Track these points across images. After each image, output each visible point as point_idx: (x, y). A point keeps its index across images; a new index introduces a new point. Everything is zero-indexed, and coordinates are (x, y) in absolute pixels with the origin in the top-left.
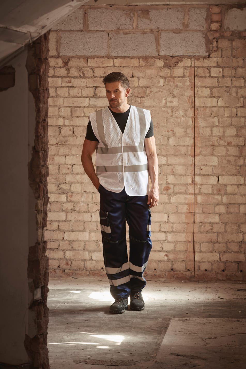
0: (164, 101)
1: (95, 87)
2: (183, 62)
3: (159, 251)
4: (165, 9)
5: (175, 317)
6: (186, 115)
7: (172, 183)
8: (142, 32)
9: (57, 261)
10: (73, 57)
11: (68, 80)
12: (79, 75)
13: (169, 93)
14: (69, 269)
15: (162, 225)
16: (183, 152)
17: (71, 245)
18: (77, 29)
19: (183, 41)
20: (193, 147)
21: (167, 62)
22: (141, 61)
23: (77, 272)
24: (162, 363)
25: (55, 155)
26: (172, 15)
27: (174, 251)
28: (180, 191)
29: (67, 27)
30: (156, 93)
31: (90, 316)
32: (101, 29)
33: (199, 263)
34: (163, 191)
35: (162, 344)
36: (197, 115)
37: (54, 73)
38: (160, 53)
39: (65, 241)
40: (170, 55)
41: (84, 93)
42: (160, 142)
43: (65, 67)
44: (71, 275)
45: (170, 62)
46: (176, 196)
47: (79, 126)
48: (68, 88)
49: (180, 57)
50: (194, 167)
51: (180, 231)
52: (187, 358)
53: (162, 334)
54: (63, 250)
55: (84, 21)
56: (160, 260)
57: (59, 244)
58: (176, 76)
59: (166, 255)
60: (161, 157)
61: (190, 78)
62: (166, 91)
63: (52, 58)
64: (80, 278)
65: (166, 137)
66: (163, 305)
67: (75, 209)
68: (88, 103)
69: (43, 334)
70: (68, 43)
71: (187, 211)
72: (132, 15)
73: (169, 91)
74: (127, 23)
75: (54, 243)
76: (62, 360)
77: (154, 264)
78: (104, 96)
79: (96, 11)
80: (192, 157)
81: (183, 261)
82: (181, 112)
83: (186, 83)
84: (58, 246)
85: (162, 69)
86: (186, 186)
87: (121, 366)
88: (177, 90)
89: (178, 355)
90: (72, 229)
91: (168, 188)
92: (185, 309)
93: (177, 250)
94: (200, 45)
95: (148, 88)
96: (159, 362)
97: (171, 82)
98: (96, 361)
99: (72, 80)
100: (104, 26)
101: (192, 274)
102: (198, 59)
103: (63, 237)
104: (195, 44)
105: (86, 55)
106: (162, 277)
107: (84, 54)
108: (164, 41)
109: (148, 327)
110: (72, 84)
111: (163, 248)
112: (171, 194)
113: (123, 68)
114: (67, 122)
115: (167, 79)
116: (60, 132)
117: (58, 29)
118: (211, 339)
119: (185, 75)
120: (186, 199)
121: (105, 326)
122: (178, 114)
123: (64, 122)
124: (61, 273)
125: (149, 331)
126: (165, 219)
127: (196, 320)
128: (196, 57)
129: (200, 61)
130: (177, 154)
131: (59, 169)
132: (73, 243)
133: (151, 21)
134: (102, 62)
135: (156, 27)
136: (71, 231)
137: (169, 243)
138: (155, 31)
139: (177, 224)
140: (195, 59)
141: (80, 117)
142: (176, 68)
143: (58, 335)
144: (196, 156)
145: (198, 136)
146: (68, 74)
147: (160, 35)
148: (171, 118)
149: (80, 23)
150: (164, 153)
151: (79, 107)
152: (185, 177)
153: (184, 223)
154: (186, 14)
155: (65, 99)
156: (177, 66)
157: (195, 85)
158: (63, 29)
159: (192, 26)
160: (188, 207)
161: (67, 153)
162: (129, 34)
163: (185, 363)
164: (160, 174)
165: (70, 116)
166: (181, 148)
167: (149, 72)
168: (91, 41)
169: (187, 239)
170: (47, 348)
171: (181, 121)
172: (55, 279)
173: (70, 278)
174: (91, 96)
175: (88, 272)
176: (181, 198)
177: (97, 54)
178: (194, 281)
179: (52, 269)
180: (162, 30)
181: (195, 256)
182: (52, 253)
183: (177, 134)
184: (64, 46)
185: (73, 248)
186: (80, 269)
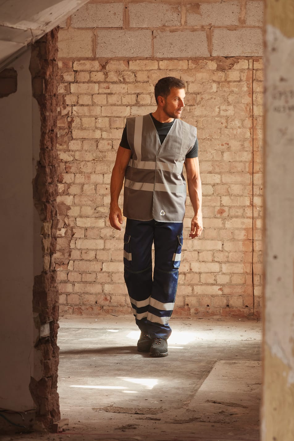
0: (217, 110)
1: (137, 94)
2: (239, 64)
3: (212, 285)
4: (218, 2)
5: (222, 360)
6: (243, 126)
7: (227, 205)
8: (191, 30)
9: (95, 296)
10: (111, 59)
11: (106, 86)
12: (119, 80)
13: (223, 100)
14: (108, 305)
15: (216, 254)
16: (239, 169)
17: (110, 278)
18: (117, 27)
19: (239, 39)
20: (251, 163)
21: (221, 63)
22: (190, 63)
23: (117, 309)
24: (194, 411)
25: (91, 173)
26: (226, 9)
27: (230, 284)
28: (236, 214)
29: (105, 24)
30: (208, 100)
31: (124, 359)
32: (144, 26)
33: (259, 298)
34: (217, 214)
35: (200, 389)
36: (256, 125)
37: (90, 77)
38: (213, 53)
39: (103, 273)
40: (225, 56)
41: (125, 101)
42: (213, 158)
43: (102, 71)
44: (111, 313)
45: (225, 64)
46: (231, 221)
47: (118, 140)
48: (106, 95)
49: (235, 58)
50: (252, 186)
51: (236, 261)
52: (224, 406)
53: (202, 379)
54: (101, 284)
55: (124, 17)
56: (214, 295)
57: (96, 276)
58: (231, 81)
59: (221, 289)
60: (214, 174)
61: (248, 83)
62: (220, 97)
63: (88, 61)
64: (121, 316)
65: (220, 152)
66: (211, 346)
67: (115, 236)
68: (129, 112)
69: (51, 377)
70: (105, 43)
71: (245, 237)
72: (180, 10)
73: (223, 98)
74: (174, 19)
75: (90, 275)
76: (80, 407)
77: (207, 299)
78: (147, 104)
79: (138, 5)
80: (250, 174)
81: (241, 295)
82: (237, 122)
83: (243, 89)
84: (95, 279)
85: (215, 72)
86: (244, 208)
87: (146, 414)
88: (233, 97)
89: (214, 402)
90: (111, 259)
91: (223, 211)
92: (236, 350)
93: (233, 283)
94: (259, 44)
95: (199, 94)
96: (191, 409)
97: (225, 88)
98: (118, 409)
99: (110, 85)
100: (147, 23)
101: (250, 311)
102: (257, 61)
103: (101, 269)
104: (253, 43)
105: (127, 56)
106: (216, 315)
107: (124, 56)
108: (217, 39)
109: (188, 371)
110: (111, 91)
111: (217, 281)
112: (226, 218)
113: (169, 72)
114: (105, 135)
115: (221, 84)
116: (97, 147)
117: (95, 26)
118: (258, 385)
119: (242, 79)
120: (243, 223)
121: (139, 370)
122: (234, 124)
123: (102, 135)
124: (99, 310)
125: (189, 375)
126: (220, 247)
127: (246, 363)
128: (254, 58)
129: (259, 62)
130: (233, 171)
131: (95, 190)
132: (112, 275)
133: (201, 16)
134: (146, 64)
135: (208, 24)
136: (111, 261)
137: (224, 275)
138: (207, 28)
139: (234, 253)
140: (253, 60)
141: (120, 128)
142: (232, 71)
143: (81, 379)
144: (255, 173)
145: (257, 151)
146: (106, 78)
147: (213, 33)
148: (226, 129)
149: (119, 19)
150: (217, 170)
151: (119, 117)
152: (242, 198)
153: (241, 251)
154: (243, 8)
155: (103, 107)
156: (232, 68)
157: (254, 91)
158: (100, 26)
159: (250, 22)
160: (246, 233)
161: (105, 170)
162: (176, 31)
163: (220, 411)
164: (213, 195)
165: (109, 128)
166: (237, 164)
167: (199, 75)
168: (133, 40)
169: (245, 270)
170: (58, 393)
171: (237, 133)
172: (92, 316)
173: (108, 316)
174: (133, 104)
175: (130, 308)
176: (237, 223)
177: (139, 55)
178: (254, 319)
179: (88, 305)
180: (214, 27)
181: (254, 290)
182: (88, 286)
183: (233, 148)
184: (101, 46)
185: (112, 281)
186: (120, 305)
